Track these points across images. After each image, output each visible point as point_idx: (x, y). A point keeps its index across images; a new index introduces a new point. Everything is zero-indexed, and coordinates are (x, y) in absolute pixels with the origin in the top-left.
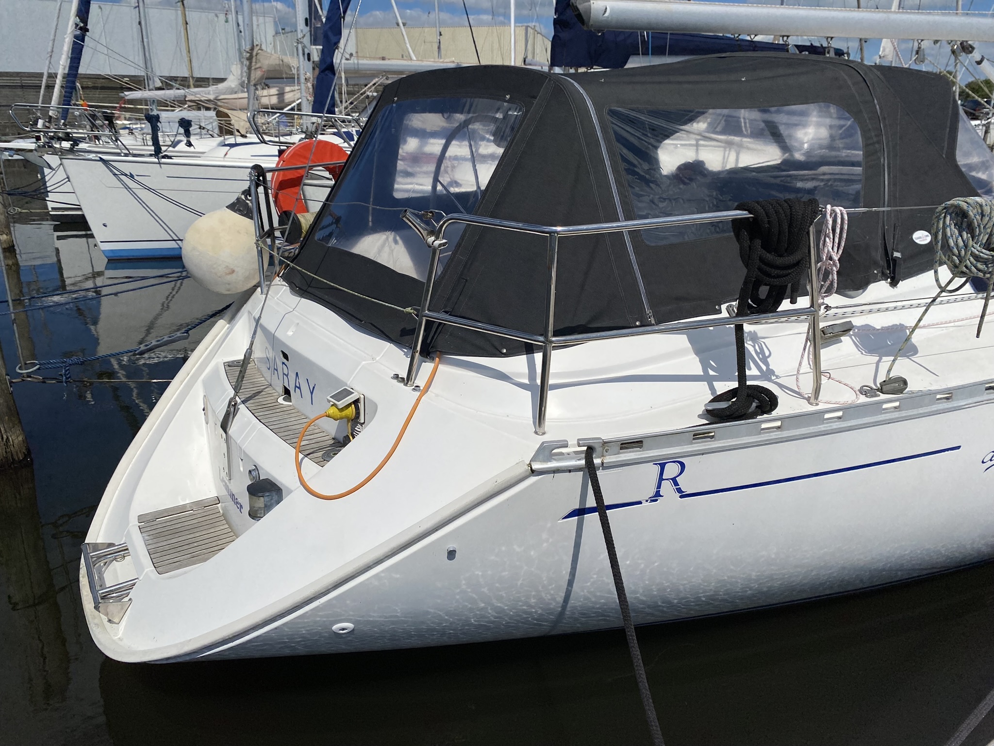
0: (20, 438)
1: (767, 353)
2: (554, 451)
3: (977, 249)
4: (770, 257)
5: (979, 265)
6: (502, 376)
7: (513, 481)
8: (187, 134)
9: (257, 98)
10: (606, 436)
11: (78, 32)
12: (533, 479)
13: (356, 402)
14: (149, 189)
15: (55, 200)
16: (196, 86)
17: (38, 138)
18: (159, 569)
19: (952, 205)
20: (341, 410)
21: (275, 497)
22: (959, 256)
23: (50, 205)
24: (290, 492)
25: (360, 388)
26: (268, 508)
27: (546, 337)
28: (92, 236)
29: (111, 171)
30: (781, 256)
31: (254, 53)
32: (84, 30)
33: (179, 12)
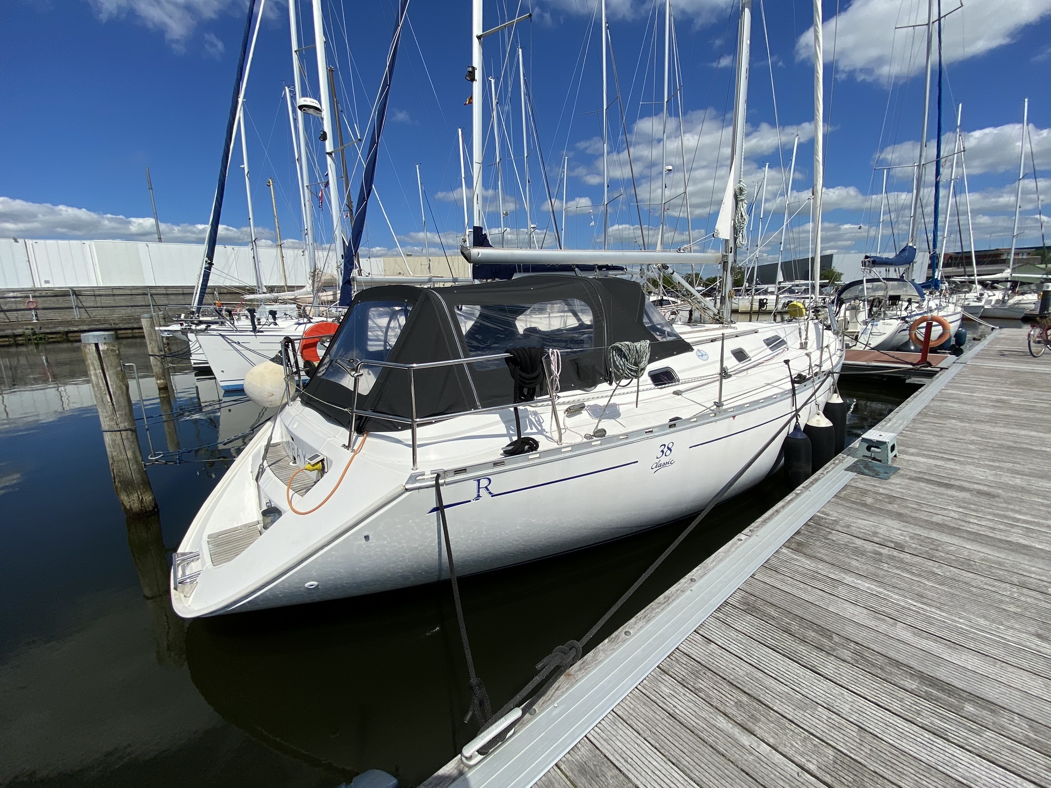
0: (151, 498)
1: (542, 421)
2: (417, 478)
3: (630, 366)
4: (523, 374)
5: (632, 373)
6: (398, 441)
7: (396, 495)
8: (275, 318)
9: (319, 297)
10: (446, 469)
11: (207, 266)
12: (407, 493)
13: (322, 461)
14: (250, 350)
15: (195, 359)
16: (288, 291)
17: (182, 325)
18: (215, 564)
19: (615, 346)
20: (313, 465)
21: (277, 516)
22: (622, 370)
23: (192, 362)
24: (285, 512)
25: (324, 453)
26: (273, 522)
27: (412, 419)
28: (215, 378)
29: (227, 341)
30: (529, 374)
31: (316, 273)
32: (211, 264)
33: (279, 250)
